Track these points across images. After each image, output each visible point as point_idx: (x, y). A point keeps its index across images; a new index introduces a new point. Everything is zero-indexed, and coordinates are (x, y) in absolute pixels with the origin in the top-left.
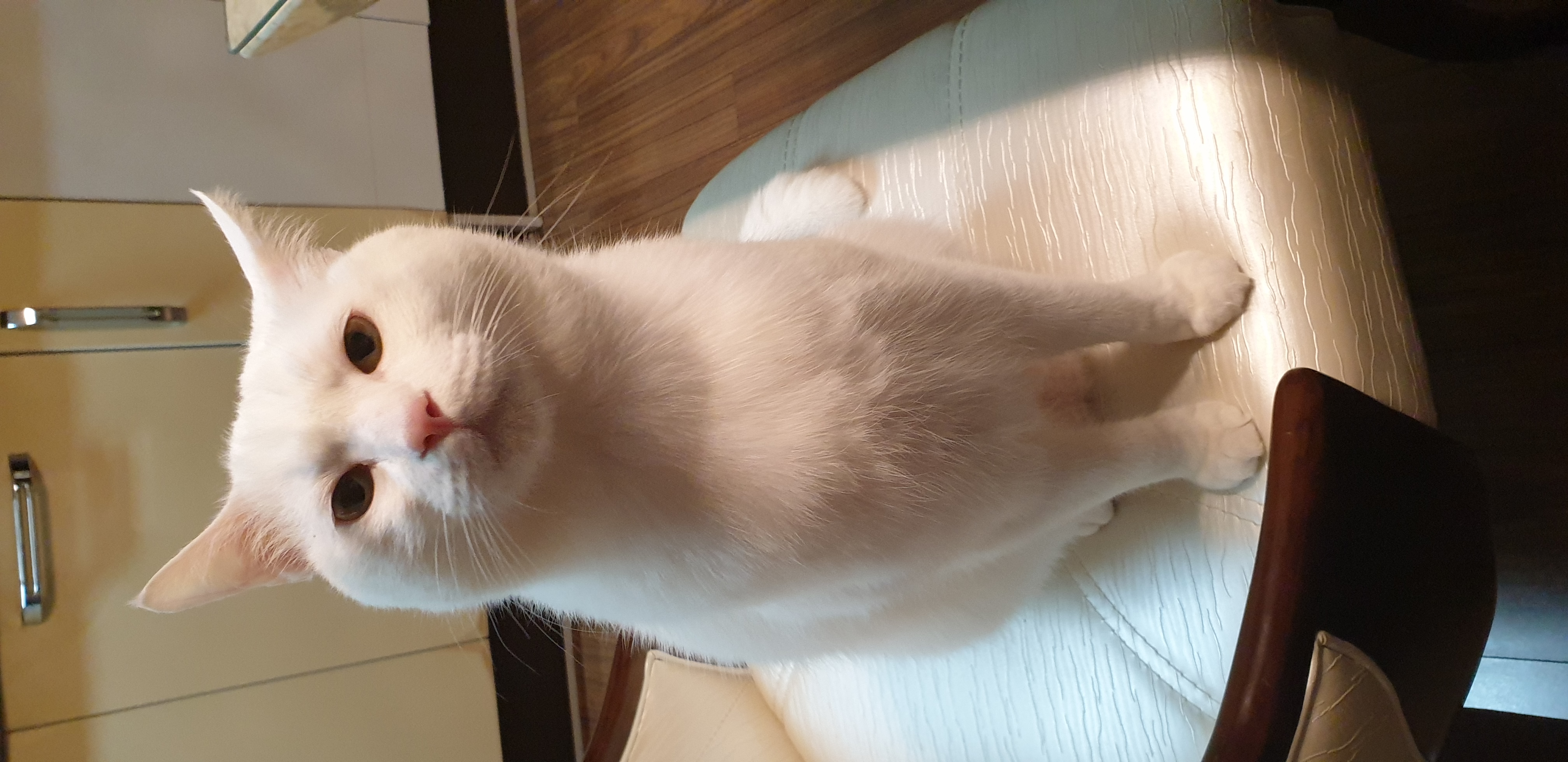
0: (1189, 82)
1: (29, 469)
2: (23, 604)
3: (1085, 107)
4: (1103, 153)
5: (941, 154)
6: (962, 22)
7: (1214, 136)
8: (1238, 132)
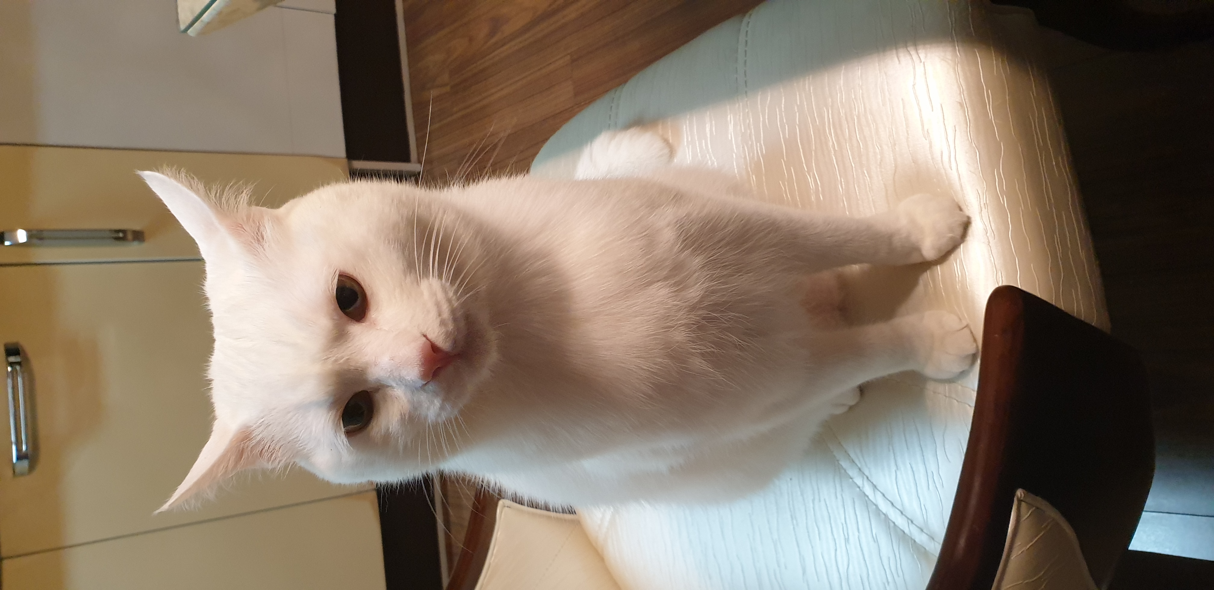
0: (922, 66)
1: (19, 355)
2: (14, 459)
3: (842, 82)
4: (855, 118)
5: (730, 117)
6: (747, 15)
7: (941, 105)
8: (960, 103)
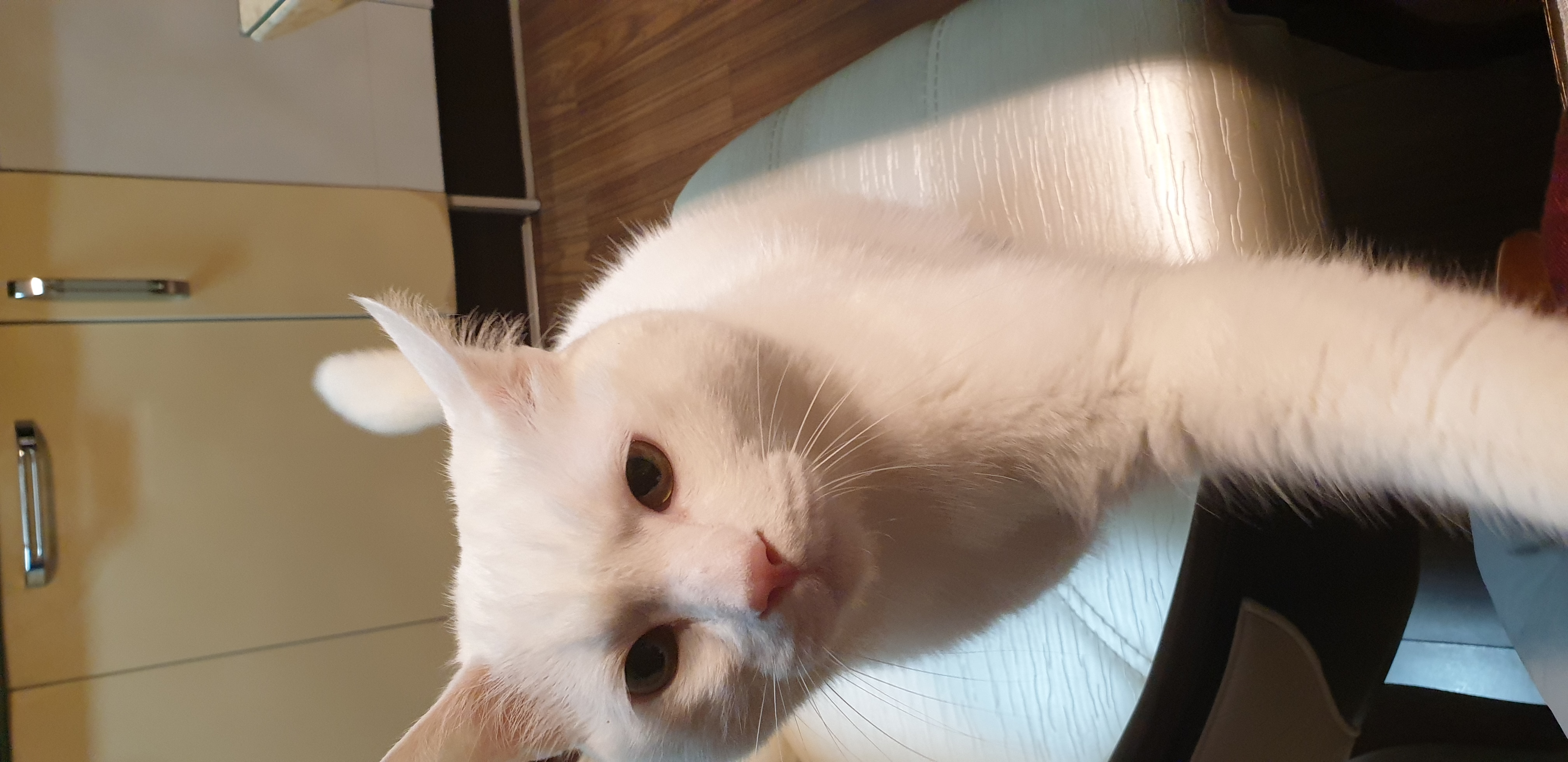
0: (1146, 86)
1: (34, 436)
2: (27, 566)
3: (1050, 106)
4: (1066, 150)
5: (917, 147)
6: (940, 22)
7: (1168, 136)
8: (1190, 134)
